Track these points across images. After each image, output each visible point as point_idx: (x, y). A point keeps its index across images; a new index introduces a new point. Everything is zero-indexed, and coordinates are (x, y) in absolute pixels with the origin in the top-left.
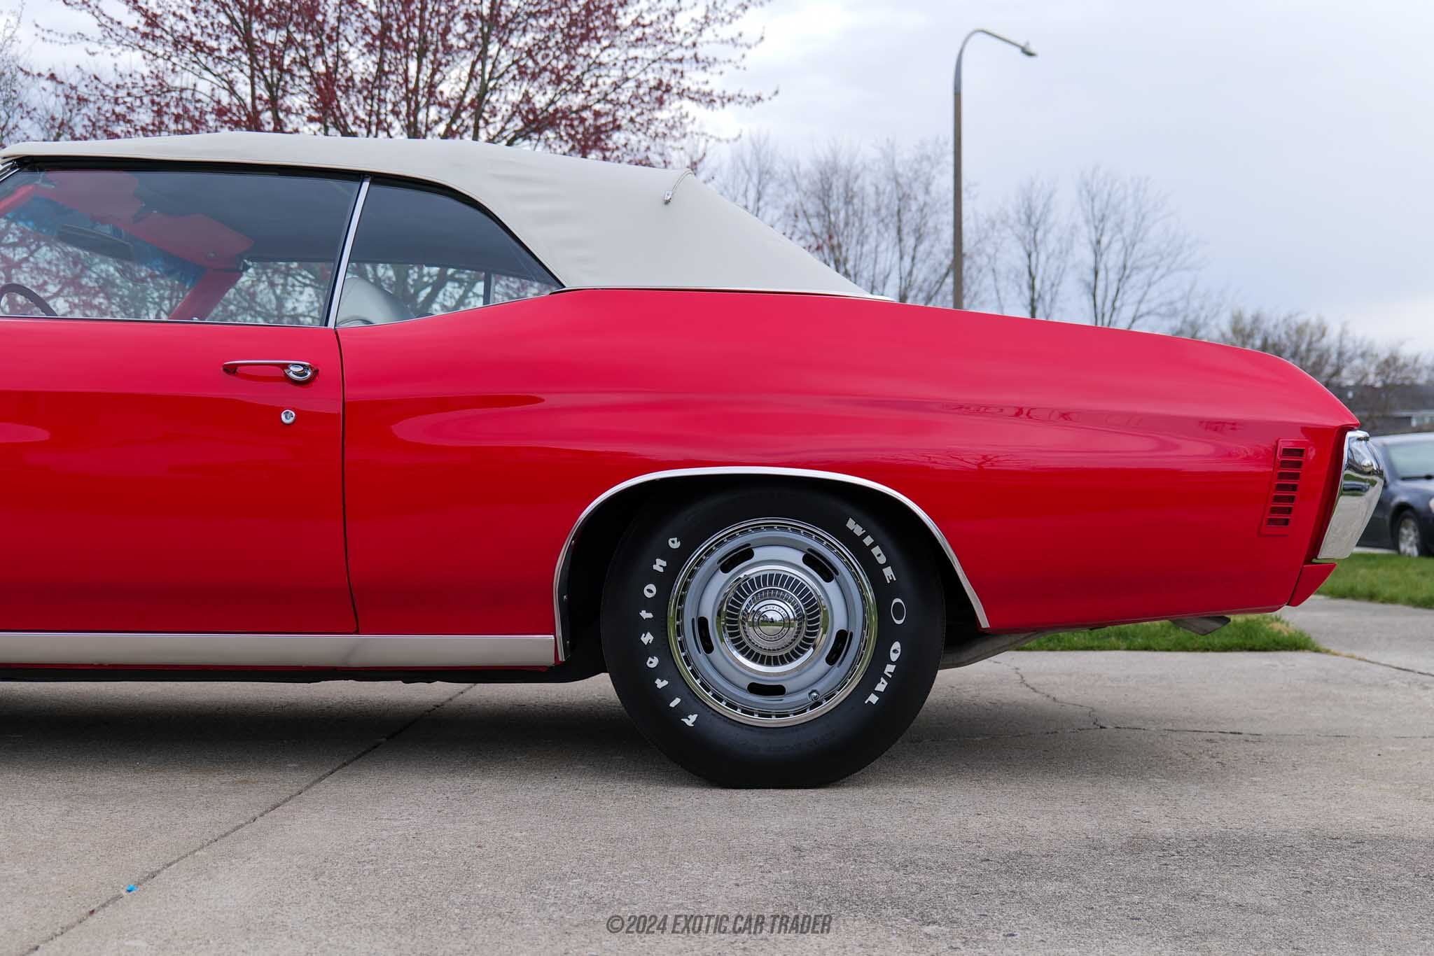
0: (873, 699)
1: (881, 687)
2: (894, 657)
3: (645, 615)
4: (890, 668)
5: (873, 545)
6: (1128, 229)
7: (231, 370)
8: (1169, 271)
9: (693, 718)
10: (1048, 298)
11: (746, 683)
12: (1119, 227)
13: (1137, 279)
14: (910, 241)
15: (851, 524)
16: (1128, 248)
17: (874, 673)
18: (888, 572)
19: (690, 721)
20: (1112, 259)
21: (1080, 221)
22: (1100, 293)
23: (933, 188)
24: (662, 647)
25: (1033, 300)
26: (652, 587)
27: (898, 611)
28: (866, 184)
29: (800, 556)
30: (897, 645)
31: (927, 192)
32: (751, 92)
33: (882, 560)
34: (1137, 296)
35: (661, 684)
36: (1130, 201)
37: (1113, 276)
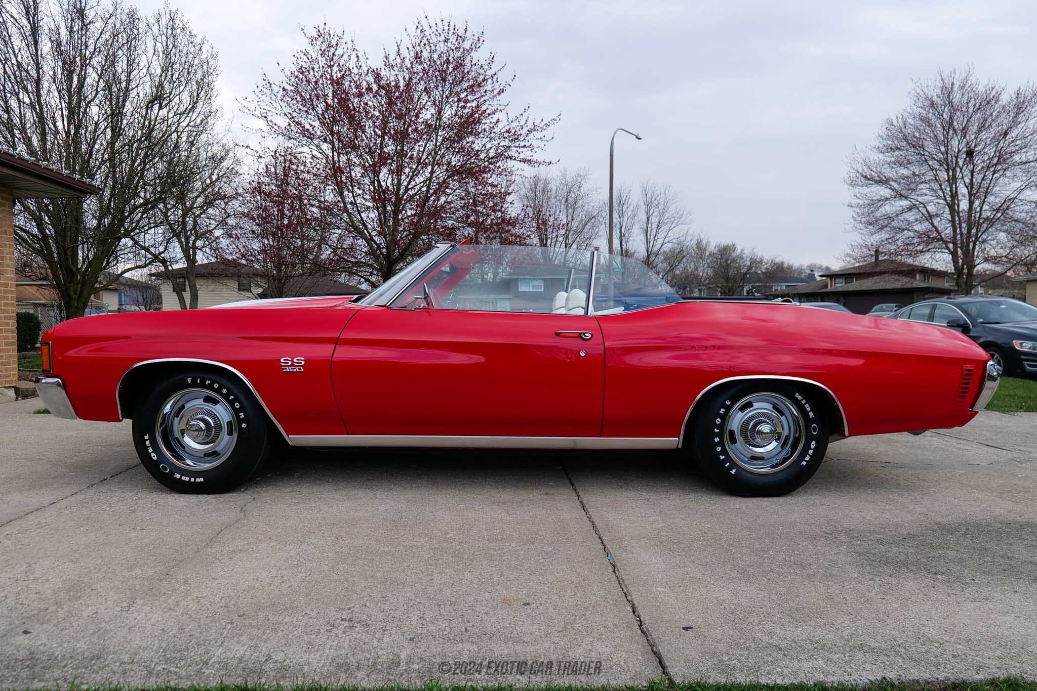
0: (804, 463)
1: (807, 458)
2: (813, 447)
3: (716, 430)
4: (811, 451)
5: (805, 404)
6: (661, 207)
7: (557, 334)
8: (677, 224)
9: (734, 471)
10: (627, 235)
11: (749, 455)
12: (657, 206)
13: (664, 228)
14: (570, 211)
15: (797, 395)
16: (661, 215)
17: (804, 452)
18: (811, 414)
19: (733, 472)
20: (654, 220)
21: (641, 203)
22: (649, 233)
23: (582, 189)
24: (722, 443)
25: (621, 236)
26: (719, 419)
27: (815, 430)
28: (553, 186)
29: (771, 406)
30: (814, 442)
31: (579, 190)
32: (548, 161)
33: (809, 409)
34: (663, 236)
35: (722, 457)
36: (662, 195)
37: (654, 226)
